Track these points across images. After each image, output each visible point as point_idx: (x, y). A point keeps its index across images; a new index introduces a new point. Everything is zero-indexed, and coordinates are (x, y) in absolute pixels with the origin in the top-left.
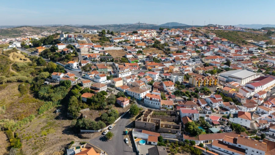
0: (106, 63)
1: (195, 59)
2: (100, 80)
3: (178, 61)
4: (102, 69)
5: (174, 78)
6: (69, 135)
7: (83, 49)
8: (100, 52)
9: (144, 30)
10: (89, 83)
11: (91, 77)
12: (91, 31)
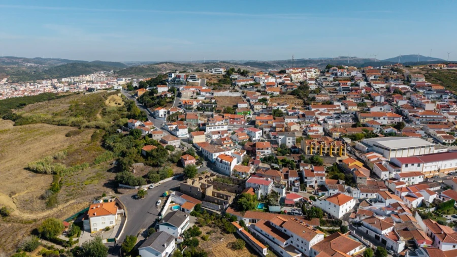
0: (204, 112)
1: (341, 115)
2: (178, 132)
3: (310, 117)
5: (280, 140)
7: (184, 93)
8: (205, 99)
9: (297, 69)
10: (160, 135)
11: (170, 128)
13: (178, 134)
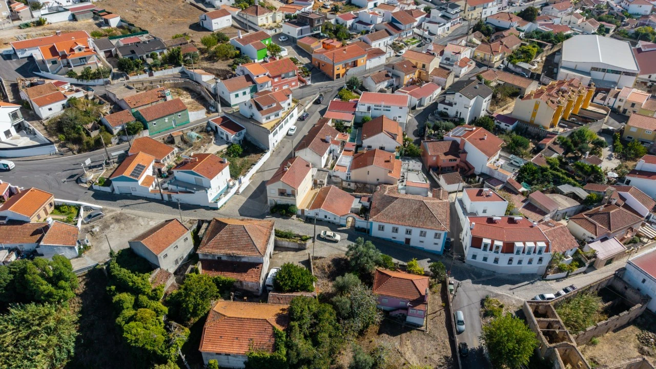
0: (151, 75)
1: (449, 10)
3: (408, 26)
4: (167, 120)
8: (74, 18)
10: (181, 241)
13: (211, 199)
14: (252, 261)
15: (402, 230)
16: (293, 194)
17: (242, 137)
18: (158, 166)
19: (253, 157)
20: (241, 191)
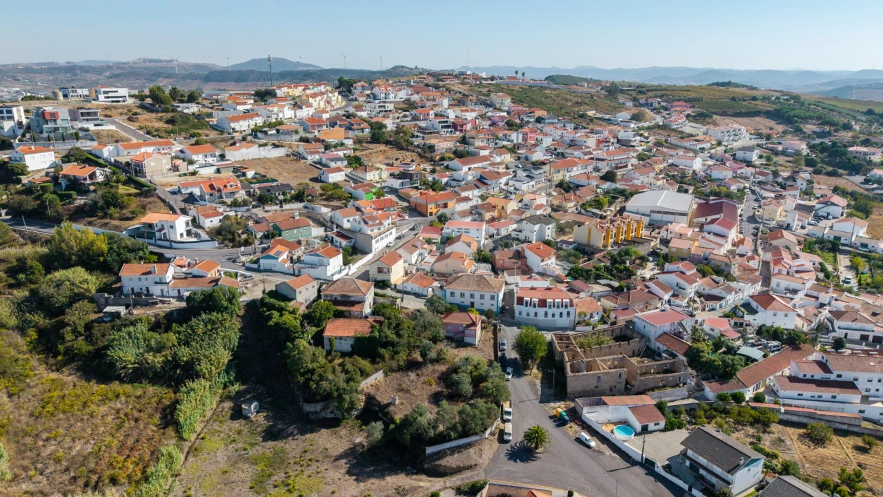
0: (281, 207)
1: (533, 171)
3: (494, 181)
4: (295, 231)
6: (388, 479)
7: (152, 164)
8: (218, 171)
9: (296, 87)
10: (310, 287)
11: (284, 262)
12: (105, 93)
13: (329, 274)
14: (358, 300)
15: (467, 295)
16: (389, 271)
17: (352, 244)
18: (291, 255)
19: (359, 256)
20: (350, 273)
